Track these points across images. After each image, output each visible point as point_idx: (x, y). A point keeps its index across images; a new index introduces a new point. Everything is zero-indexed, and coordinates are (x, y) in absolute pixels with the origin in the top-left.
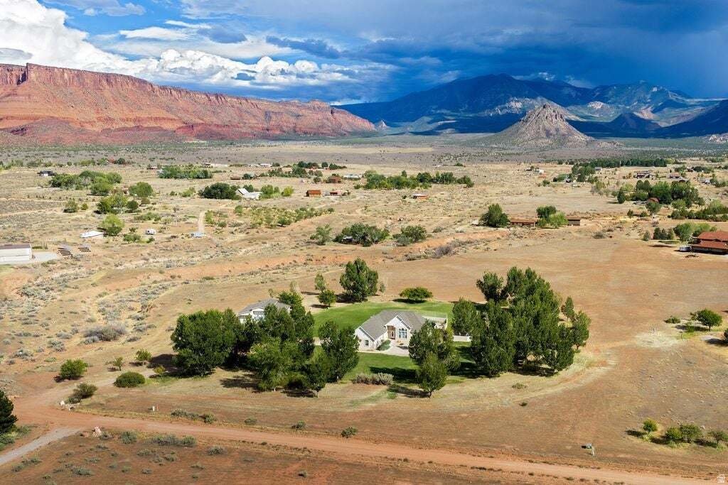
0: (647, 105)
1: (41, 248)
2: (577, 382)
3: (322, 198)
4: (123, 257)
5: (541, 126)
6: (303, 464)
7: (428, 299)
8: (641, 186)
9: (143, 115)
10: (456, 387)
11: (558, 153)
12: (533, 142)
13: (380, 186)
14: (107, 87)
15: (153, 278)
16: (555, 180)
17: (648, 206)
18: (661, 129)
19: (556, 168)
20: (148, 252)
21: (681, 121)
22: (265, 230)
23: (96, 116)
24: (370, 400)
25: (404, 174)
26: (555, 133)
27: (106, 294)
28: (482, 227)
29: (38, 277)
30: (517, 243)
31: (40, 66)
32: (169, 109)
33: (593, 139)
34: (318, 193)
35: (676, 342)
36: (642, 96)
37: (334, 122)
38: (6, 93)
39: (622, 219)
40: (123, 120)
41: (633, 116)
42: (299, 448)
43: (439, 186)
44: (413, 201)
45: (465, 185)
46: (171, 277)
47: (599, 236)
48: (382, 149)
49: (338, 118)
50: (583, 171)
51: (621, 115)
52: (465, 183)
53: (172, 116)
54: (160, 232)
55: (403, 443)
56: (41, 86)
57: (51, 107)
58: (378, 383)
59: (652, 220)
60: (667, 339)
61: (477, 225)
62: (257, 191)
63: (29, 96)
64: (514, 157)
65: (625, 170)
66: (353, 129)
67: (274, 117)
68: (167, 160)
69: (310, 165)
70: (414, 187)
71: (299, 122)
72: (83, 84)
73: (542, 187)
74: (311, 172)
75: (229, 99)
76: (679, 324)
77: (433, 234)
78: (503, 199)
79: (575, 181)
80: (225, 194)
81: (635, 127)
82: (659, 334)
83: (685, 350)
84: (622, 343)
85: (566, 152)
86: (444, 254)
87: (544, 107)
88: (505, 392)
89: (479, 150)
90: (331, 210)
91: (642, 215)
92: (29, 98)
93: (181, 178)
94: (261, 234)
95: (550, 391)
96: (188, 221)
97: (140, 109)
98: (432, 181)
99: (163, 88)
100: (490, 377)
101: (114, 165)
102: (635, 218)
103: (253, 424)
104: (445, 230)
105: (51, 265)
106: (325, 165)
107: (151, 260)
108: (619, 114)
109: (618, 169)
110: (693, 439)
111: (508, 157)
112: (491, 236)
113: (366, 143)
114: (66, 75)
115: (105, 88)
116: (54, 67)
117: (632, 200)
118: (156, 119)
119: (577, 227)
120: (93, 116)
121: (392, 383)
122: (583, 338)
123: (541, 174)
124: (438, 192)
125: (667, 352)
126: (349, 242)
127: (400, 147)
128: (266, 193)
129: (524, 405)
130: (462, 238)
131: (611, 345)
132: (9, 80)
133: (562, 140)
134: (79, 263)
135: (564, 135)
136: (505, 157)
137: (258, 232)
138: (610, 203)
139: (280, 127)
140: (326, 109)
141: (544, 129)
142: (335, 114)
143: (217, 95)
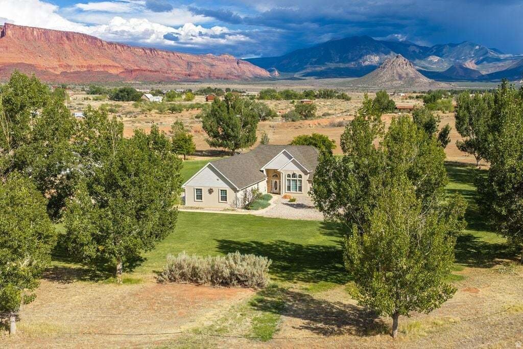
0: (472, 59)
5: (395, 71)
9: (94, 63)
12: (389, 84)
13: (272, 97)
14: (67, 42)
18: (483, 76)
21: (498, 70)
23: (58, 63)
26: (405, 76)
31: (15, 26)
32: (114, 59)
33: (434, 81)
36: (468, 52)
37: (239, 70)
40: (78, 67)
41: (461, 67)
45: (344, 100)
49: (242, 67)
51: (453, 66)
52: (344, 98)
53: (117, 65)
56: (16, 40)
57: (23, 56)
66: (253, 75)
67: (194, 66)
71: (213, 70)
72: (48, 40)
75: (160, 53)
81: (463, 75)
87: (397, 57)
92: (7, 49)
97: (92, 58)
98: (316, 96)
99: (111, 43)
108: (451, 65)
114: (35, 32)
115: (65, 43)
116: (26, 27)
118: (104, 66)
120: (56, 63)
133: (411, 81)
135: (412, 78)
139: (198, 73)
140: (233, 61)
141: (397, 73)
142: (240, 64)
143: (151, 50)
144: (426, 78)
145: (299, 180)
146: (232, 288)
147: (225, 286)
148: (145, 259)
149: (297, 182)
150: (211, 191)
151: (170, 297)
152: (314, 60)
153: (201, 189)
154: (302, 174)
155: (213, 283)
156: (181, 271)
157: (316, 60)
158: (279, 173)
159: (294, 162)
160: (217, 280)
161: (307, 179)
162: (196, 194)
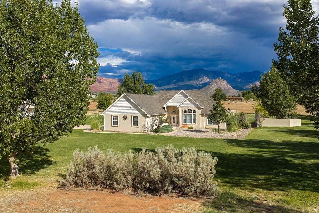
5: (218, 86)
87: (219, 79)
135: (227, 90)
144: (235, 90)
145: (193, 114)
146: (164, 197)
147: (153, 194)
148: (55, 163)
149: (191, 116)
150: (125, 118)
151: (69, 209)
152: (175, 81)
153: (117, 116)
154: (196, 110)
155: (136, 189)
156: (90, 172)
158: (178, 109)
159: (189, 100)
160: (141, 184)
161: (200, 113)
162: (113, 120)
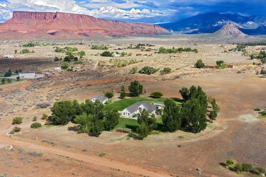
1: (40, 73)
2: (207, 137)
3: (142, 57)
4: (65, 77)
5: (228, 31)
6: (77, 168)
7: (161, 97)
8: (261, 53)
9: (92, 28)
10: (155, 136)
11: (234, 41)
12: (225, 37)
13: (164, 52)
14: (81, 19)
15: (70, 85)
16: (229, 50)
17: (262, 61)
19: (231, 46)
20: (74, 75)
22: (117, 68)
23: (77, 29)
24: (119, 140)
25: (174, 48)
26: (233, 33)
27: (52, 90)
28: (194, 68)
29: (34, 83)
30: (205, 75)
31: (60, 12)
32: (100, 26)
33: (248, 35)
34: (140, 55)
35: (256, 119)
37: (155, 30)
38: (50, 21)
39: (250, 66)
40: (86, 30)
41: (264, 27)
42: (80, 160)
43: (185, 52)
44: (173, 58)
45: (195, 52)
46: (77, 84)
47: (239, 72)
48: (170, 39)
50: (241, 47)
52: (195, 51)
53: (101, 29)
54: (81, 68)
55: (122, 161)
56: (61, 19)
57: (63, 26)
58: (125, 132)
59: (262, 66)
60: (252, 118)
61: (193, 67)
62: (120, 54)
63: (57, 22)
64: (217, 42)
65: (258, 47)
66: (161, 32)
67: (134, 28)
68: (96, 43)
69: (142, 45)
70: (176, 52)
71: (143, 30)
72: (73, 18)
73: (224, 53)
74: (141, 47)
75: (120, 23)
76: (260, 111)
77: (175, 71)
78: (207, 57)
79: (237, 51)
80: (108, 55)
81: (265, 31)
82: (250, 116)
83: (259, 123)
84: (233, 119)
85: (237, 40)
86: (177, 78)
87: (230, 24)
88: (174, 139)
89: (205, 39)
90: (142, 61)
91: (259, 64)
93: (98, 49)
94: (115, 69)
95: (193, 140)
96: (92, 64)
97: (91, 26)
98: (183, 50)
99: (99, 19)
100: (171, 132)
101: (79, 45)
102: (256, 65)
103: (69, 148)
104: (180, 69)
105: (40, 79)
106: (147, 45)
107: (74, 78)
108: (259, 26)
109: (255, 46)
110: (249, 170)
111: (214, 42)
112: (197, 71)
113: (165, 37)
114: (68, 15)
116: (65, 13)
117: (257, 58)
118: (96, 29)
119: (231, 69)
120: (76, 29)
121: (131, 132)
122: (214, 117)
123: (225, 48)
124: (184, 55)
125: (250, 125)
126: (143, 73)
127: (176, 38)
128: (123, 55)
129: (179, 146)
130: (186, 72)
131: (227, 120)
132: (51, 17)
133: (236, 35)
134: (49, 79)
136: (213, 42)
137: (114, 69)
138: (248, 59)
139: (136, 32)
140: (152, 26)
141: (230, 32)
142: (155, 27)
143: (116, 21)
144: (244, 34)
148: (114, 128)
153: (125, 113)
156: (119, 130)
157: (191, 24)
159: (144, 107)
